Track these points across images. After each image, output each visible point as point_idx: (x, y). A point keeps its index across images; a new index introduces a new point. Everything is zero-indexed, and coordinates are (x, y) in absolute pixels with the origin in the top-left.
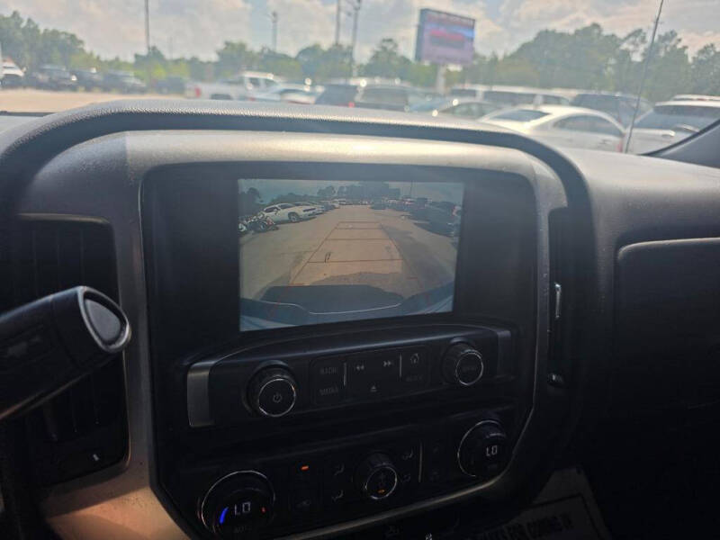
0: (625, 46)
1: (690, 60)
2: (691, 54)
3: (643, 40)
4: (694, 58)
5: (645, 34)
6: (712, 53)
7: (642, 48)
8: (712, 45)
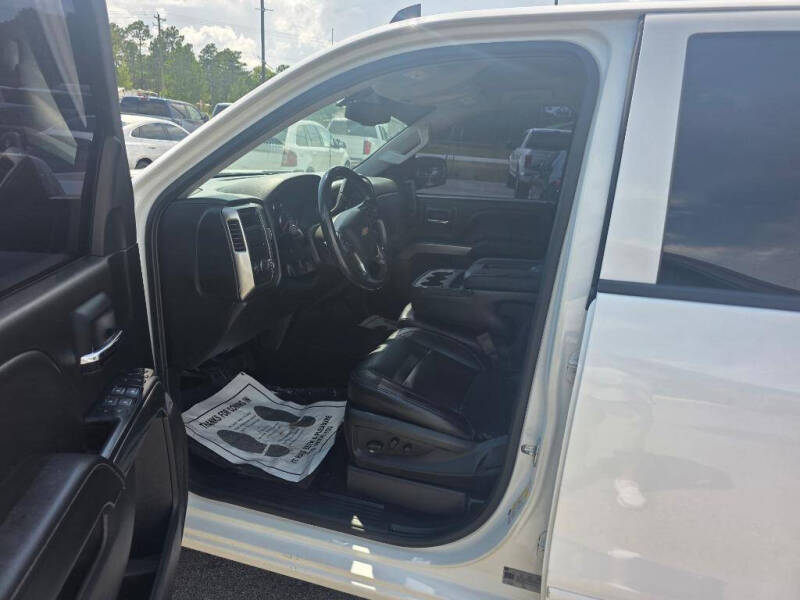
0: (129, 38)
1: (198, 59)
2: (197, 52)
3: (147, 33)
4: (200, 56)
5: (147, 26)
6: (215, 54)
7: (148, 42)
8: (213, 45)
